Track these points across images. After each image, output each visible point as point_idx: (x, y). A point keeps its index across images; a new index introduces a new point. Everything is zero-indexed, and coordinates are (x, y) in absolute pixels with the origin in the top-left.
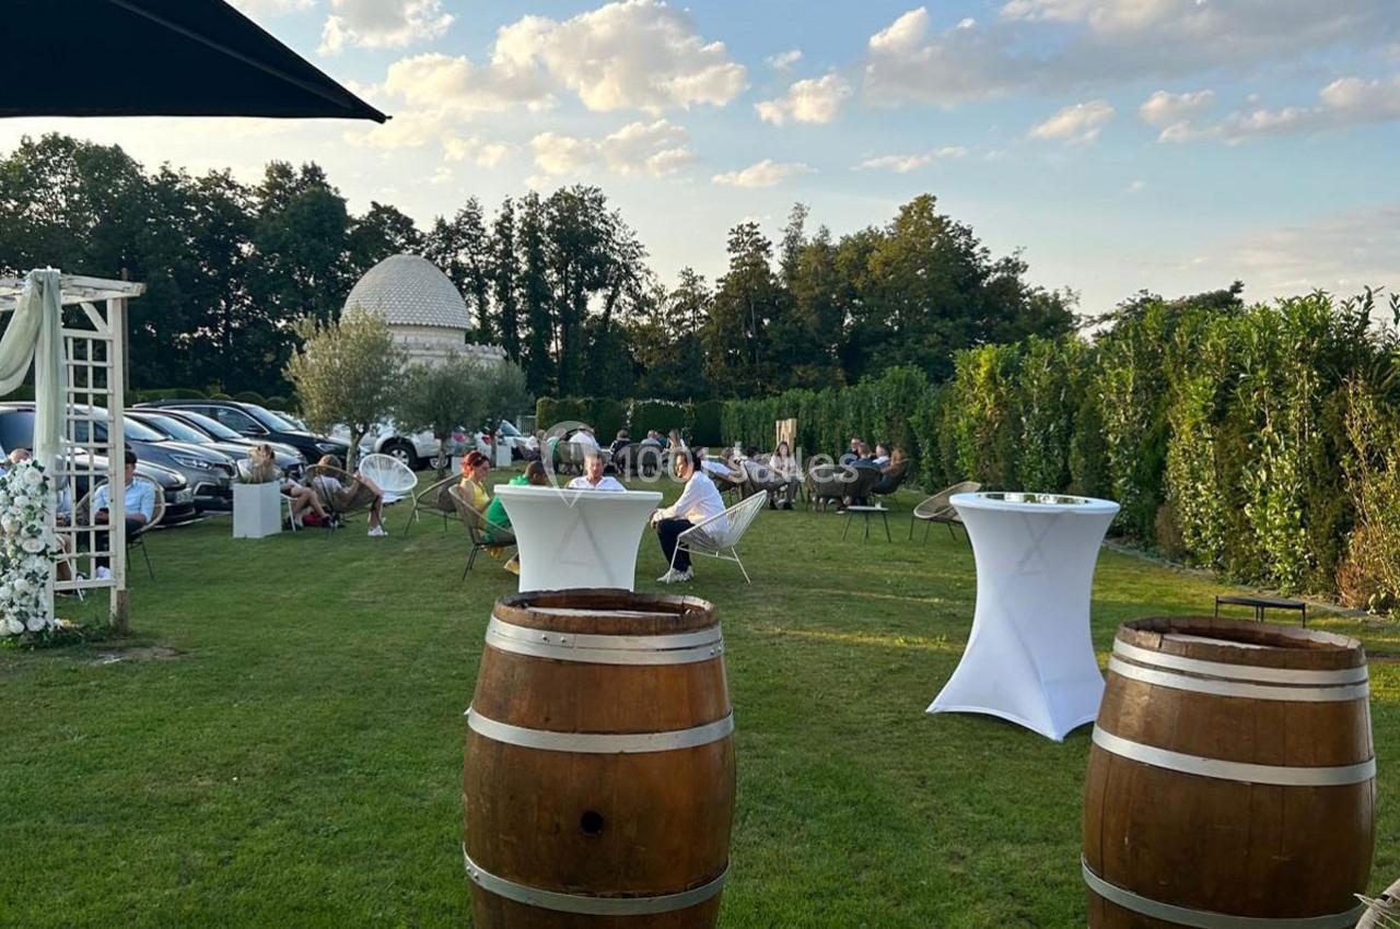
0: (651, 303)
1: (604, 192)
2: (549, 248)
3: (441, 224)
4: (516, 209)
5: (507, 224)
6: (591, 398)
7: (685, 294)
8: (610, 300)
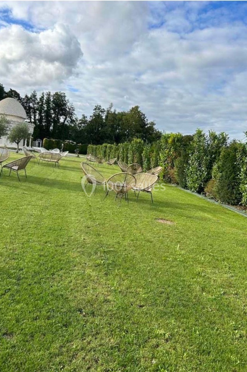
0: (74, 121)
1: (66, 95)
2: (52, 105)
3: (26, 96)
4: (45, 95)
5: (42, 99)
6: (57, 140)
7: (82, 120)
8: (65, 119)
